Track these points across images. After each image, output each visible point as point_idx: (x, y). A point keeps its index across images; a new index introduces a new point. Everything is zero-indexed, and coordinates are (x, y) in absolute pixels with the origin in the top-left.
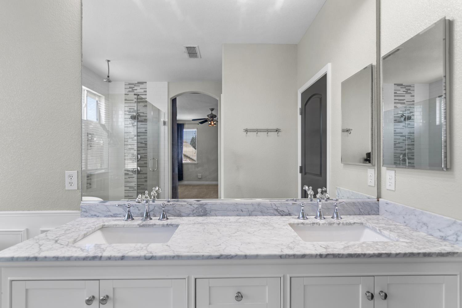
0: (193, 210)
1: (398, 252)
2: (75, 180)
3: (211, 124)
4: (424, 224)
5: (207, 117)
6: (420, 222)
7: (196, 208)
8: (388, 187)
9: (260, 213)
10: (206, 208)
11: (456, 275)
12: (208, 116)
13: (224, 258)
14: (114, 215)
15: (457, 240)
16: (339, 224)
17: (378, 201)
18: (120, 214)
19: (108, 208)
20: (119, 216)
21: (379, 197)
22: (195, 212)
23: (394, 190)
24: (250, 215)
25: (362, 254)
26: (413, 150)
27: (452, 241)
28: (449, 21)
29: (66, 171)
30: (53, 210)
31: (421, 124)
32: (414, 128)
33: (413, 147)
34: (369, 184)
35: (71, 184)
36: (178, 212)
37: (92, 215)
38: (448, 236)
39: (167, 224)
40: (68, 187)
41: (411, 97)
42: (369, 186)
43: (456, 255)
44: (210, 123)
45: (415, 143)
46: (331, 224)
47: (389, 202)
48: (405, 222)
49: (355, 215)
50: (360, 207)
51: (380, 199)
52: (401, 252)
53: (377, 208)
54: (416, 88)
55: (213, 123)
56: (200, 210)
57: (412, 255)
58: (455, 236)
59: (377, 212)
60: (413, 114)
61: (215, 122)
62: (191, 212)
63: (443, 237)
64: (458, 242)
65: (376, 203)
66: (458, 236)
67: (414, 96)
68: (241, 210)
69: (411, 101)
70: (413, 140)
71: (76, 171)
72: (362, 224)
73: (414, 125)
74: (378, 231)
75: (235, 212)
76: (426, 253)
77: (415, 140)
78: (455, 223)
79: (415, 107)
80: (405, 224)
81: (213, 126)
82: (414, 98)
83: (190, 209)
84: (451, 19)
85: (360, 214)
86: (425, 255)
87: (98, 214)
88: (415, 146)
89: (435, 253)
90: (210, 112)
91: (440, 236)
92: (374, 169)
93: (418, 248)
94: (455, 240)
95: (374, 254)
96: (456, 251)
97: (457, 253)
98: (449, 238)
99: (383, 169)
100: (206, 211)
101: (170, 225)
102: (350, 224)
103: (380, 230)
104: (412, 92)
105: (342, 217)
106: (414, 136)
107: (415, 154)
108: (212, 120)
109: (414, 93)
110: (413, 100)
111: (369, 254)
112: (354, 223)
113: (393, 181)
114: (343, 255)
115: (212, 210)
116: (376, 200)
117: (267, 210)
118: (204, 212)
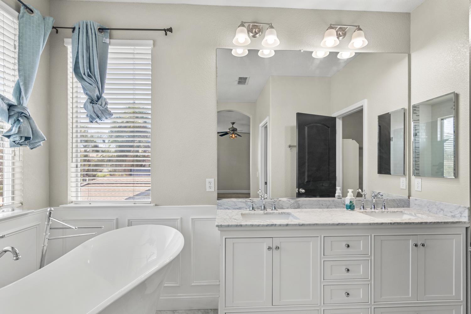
0: (291, 205)
1: (431, 221)
2: (213, 185)
3: (232, 137)
4: (441, 210)
5: (228, 131)
6: (439, 209)
7: (293, 203)
8: (416, 189)
9: (334, 206)
10: (299, 203)
11: (460, 234)
12: (229, 129)
13: (341, 225)
14: (239, 208)
15: (461, 216)
16: (388, 212)
17: (409, 198)
18: (243, 207)
19: (235, 203)
20: (243, 208)
21: (409, 197)
22: (292, 206)
23: (421, 191)
24: (327, 208)
25: (412, 222)
26: (418, 162)
27: (458, 217)
28: (457, 93)
29: (207, 179)
30: (198, 205)
31: (425, 140)
32: (419, 143)
33: (419, 159)
34: (401, 187)
35: (210, 187)
36: (281, 206)
37: (225, 208)
38: (456, 215)
39: (282, 213)
40: (208, 190)
41: (416, 117)
42: (401, 189)
43: (460, 223)
44: (231, 135)
45: (420, 156)
46: (383, 212)
47: (417, 198)
48: (429, 210)
49: (395, 207)
50: (398, 202)
51: (410, 197)
52: (433, 221)
53: (408, 203)
54: (420, 109)
55: (233, 136)
56: (295, 204)
57: (438, 223)
58: (460, 214)
59: (408, 206)
60: (418, 131)
61: (236, 135)
62: (290, 206)
63: (453, 216)
64: (462, 217)
65: (408, 200)
66: (462, 214)
67: (419, 116)
68: (322, 205)
69: (417, 120)
70: (418, 154)
71: (213, 179)
72: (402, 212)
73: (419, 141)
74: (414, 215)
75: (318, 206)
76: (445, 222)
77: (420, 154)
78: (460, 207)
79: (420, 125)
80: (429, 211)
81: (234, 138)
82: (419, 118)
83: (289, 204)
84: (458, 93)
85: (398, 207)
86: (445, 223)
87: (229, 207)
88: (420, 159)
89: (450, 222)
90: (231, 126)
91: (452, 215)
92: (405, 178)
93: (440, 220)
94: (460, 216)
95: (418, 222)
96: (461, 221)
97: (461, 222)
98: (457, 216)
99: (413, 177)
100: (299, 205)
101: (283, 213)
102: (394, 212)
103: (415, 214)
104: (417, 112)
105: (388, 208)
106: (419, 150)
107: (420, 166)
108: (233, 133)
109: (419, 113)
110: (418, 119)
111: (416, 223)
112: (397, 211)
113: (420, 185)
114: (402, 223)
115: (303, 204)
116: (408, 198)
117: (339, 204)
118: (298, 206)
